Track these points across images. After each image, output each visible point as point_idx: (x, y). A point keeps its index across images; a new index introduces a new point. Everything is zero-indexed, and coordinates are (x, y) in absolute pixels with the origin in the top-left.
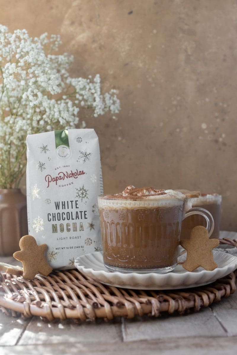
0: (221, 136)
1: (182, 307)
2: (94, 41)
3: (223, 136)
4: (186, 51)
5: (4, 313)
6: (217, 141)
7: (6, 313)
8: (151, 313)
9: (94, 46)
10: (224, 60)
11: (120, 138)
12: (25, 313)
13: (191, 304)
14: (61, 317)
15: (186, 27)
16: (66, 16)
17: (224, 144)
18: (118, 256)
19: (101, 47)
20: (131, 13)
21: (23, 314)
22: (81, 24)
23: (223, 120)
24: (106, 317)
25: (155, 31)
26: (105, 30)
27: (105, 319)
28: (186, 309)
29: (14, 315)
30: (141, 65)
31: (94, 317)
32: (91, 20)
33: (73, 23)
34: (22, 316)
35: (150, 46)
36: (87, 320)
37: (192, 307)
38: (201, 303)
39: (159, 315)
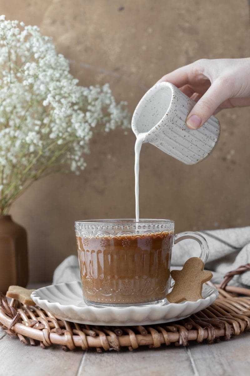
0: (229, 152)
1: (212, 336)
2: (79, 43)
3: (232, 152)
4: (187, 52)
5: (22, 341)
6: (224, 159)
7: (24, 341)
8: (178, 341)
9: (79, 48)
11: (109, 157)
12: (44, 342)
13: (221, 332)
14: (83, 346)
15: (187, 25)
16: (47, 14)
17: (233, 162)
18: (100, 290)
19: (87, 50)
20: (121, 9)
21: (42, 342)
22: (63, 23)
23: (232, 134)
24: (131, 346)
25: (150, 30)
26: (91, 29)
27: (130, 348)
28: (216, 337)
29: (32, 343)
30: (134, 70)
31: (117, 346)
32: (75, 18)
33: (54, 22)
34: (41, 345)
35: (144, 48)
36: (111, 349)
37: (222, 335)
38: (232, 332)
39: (187, 344)
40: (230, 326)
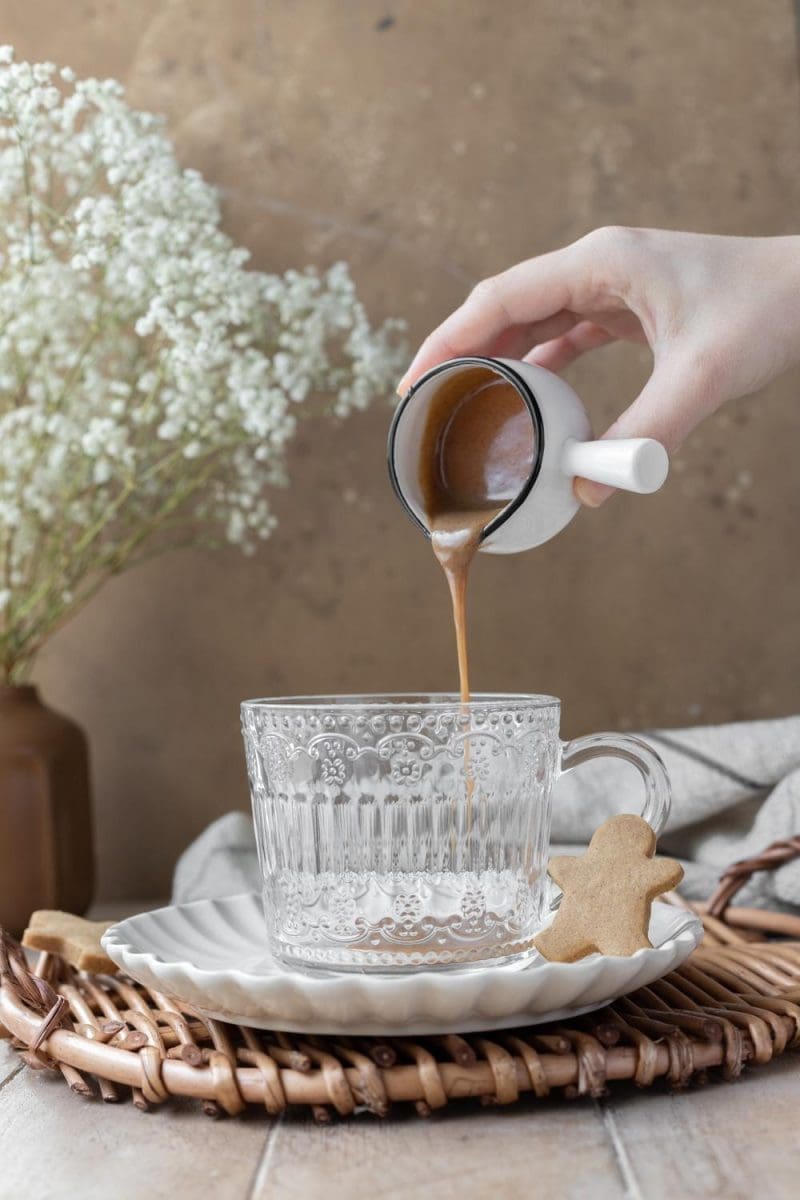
0: (733, 480)
1: (683, 1066)
2: (249, 133)
3: (745, 479)
4: (596, 162)
5: (74, 1087)
6: (718, 501)
7: (82, 1088)
8: (575, 1084)
9: (252, 148)
10: (743, 194)
11: (350, 496)
12: (144, 1091)
13: (711, 1054)
14: (269, 1100)
15: (596, 74)
16: (147, 40)
17: (748, 512)
19: (275, 154)
20: (386, 24)
21: (139, 1090)
22: (199, 70)
23: (742, 420)
24: (424, 1100)
25: (478, 91)
26: (289, 88)
27: (420, 1107)
28: (695, 1070)
29: (107, 1094)
30: (426, 218)
31: (380, 1098)
32: (237, 54)
33: (169, 67)
34: (137, 1099)
35: (460, 147)
36: (359, 1110)
37: (714, 1063)
38: (746, 1052)
39: (604, 1093)
40: (741, 1034)
